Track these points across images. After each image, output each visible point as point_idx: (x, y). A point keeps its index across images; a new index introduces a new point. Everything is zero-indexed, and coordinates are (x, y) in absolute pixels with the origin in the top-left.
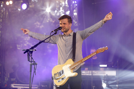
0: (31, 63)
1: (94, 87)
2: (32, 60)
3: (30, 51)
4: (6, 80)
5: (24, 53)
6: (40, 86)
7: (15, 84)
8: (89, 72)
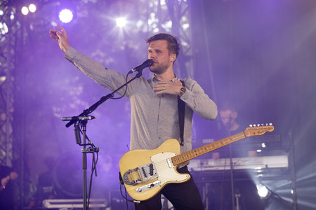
0: (85, 148)
1: (239, 195)
2: (87, 142)
3: (81, 120)
4: (31, 190)
5: (68, 126)
6: (112, 200)
7: (53, 198)
8: (223, 161)
